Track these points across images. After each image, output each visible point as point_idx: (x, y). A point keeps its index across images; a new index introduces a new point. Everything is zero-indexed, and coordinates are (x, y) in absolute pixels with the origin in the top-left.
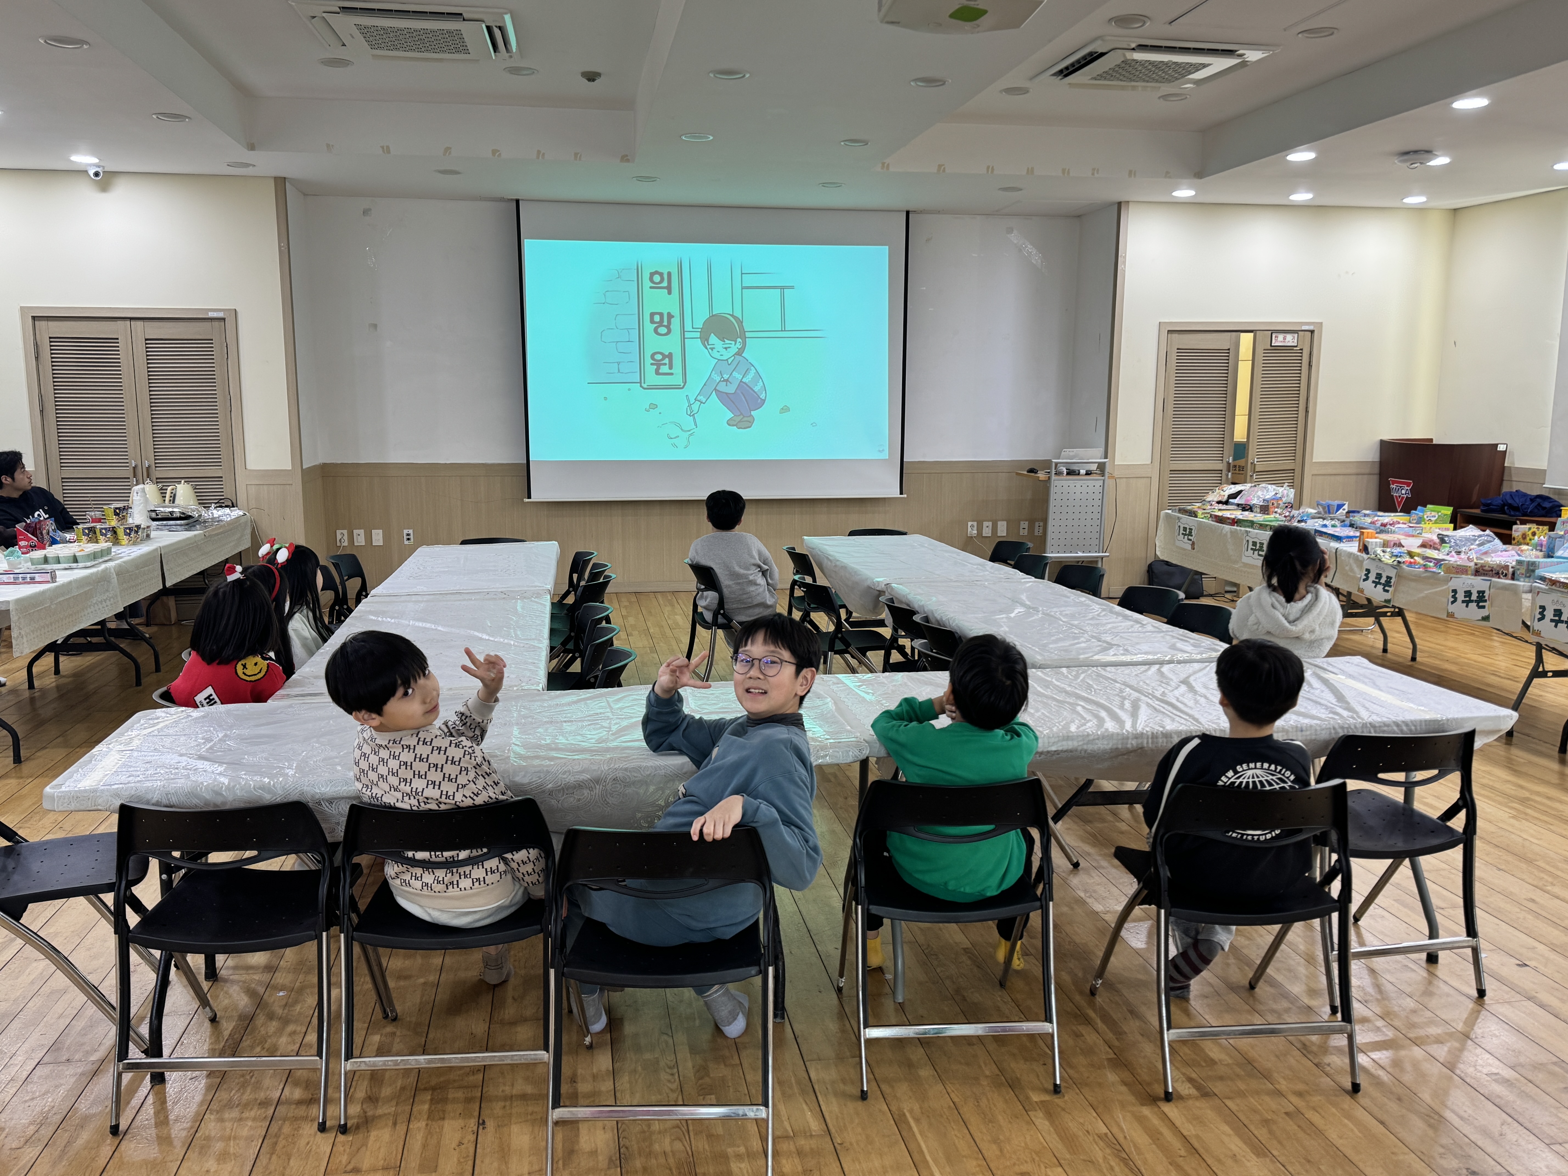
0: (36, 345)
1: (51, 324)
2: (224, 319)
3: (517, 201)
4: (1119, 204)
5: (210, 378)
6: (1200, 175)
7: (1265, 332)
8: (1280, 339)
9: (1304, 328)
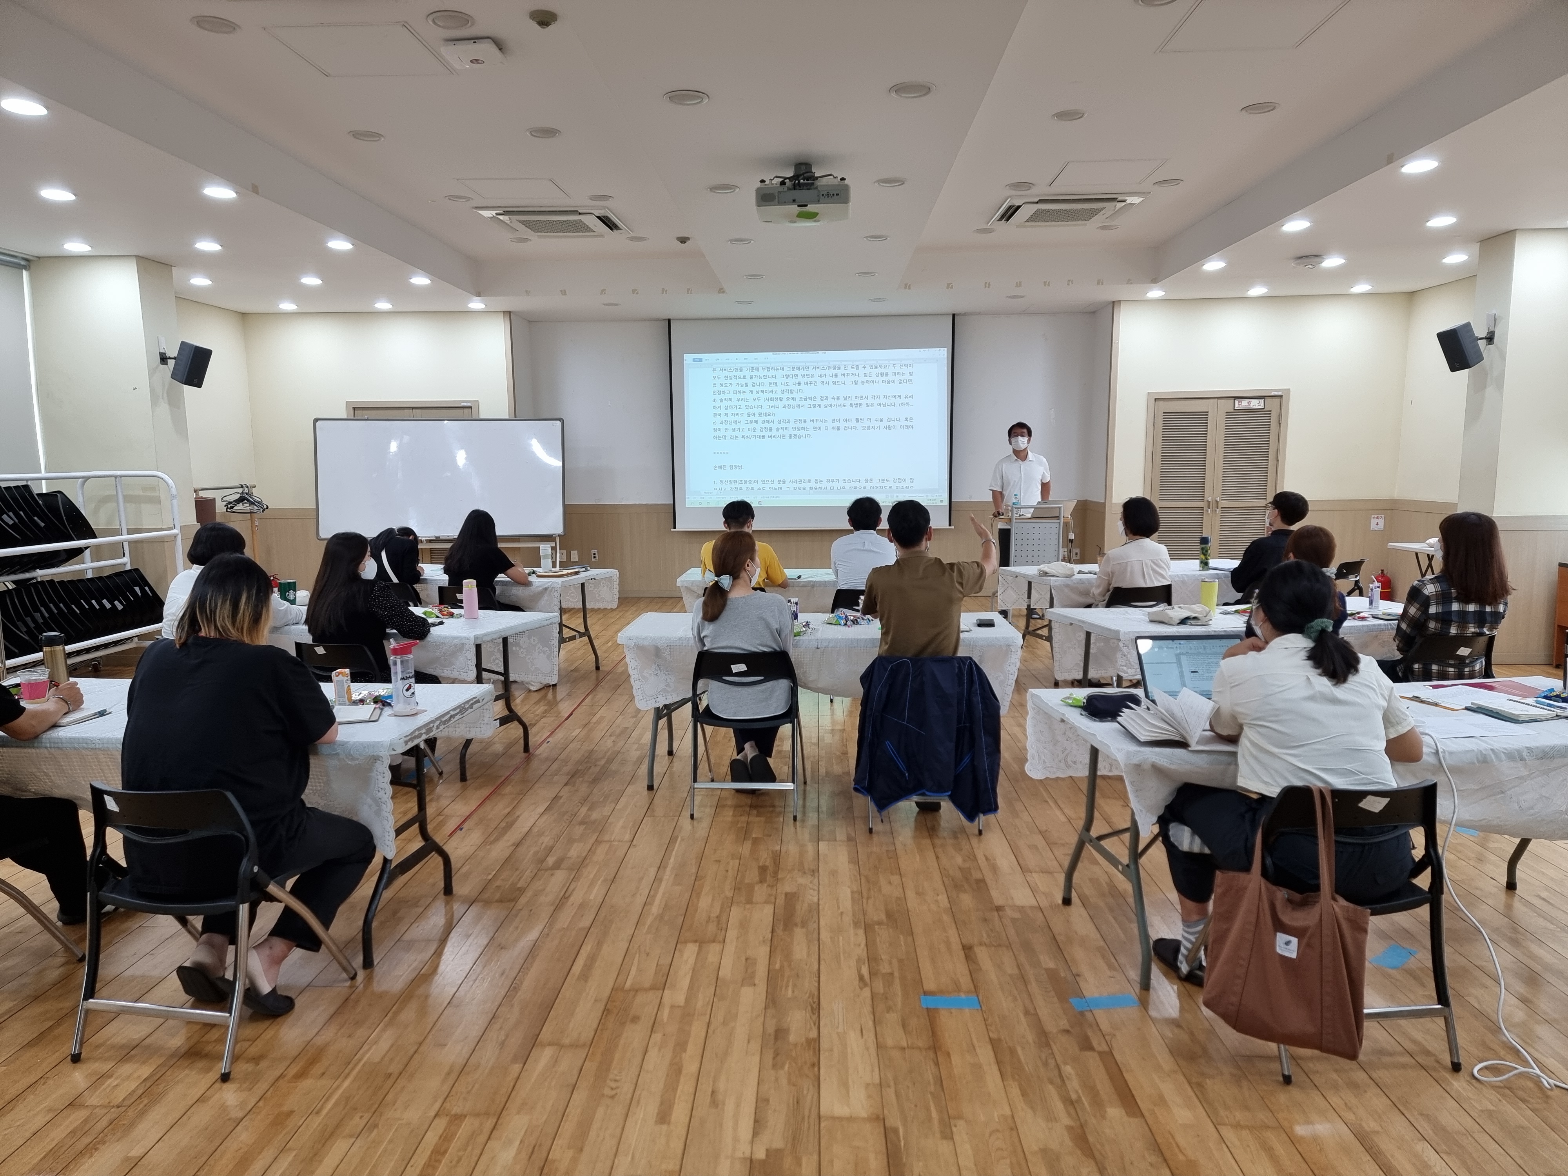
1: (365, 412)
2: (471, 407)
3: (669, 321)
4: (1114, 302)
6: (1155, 280)
7: (1235, 398)
8: (1244, 404)
9: (1273, 394)
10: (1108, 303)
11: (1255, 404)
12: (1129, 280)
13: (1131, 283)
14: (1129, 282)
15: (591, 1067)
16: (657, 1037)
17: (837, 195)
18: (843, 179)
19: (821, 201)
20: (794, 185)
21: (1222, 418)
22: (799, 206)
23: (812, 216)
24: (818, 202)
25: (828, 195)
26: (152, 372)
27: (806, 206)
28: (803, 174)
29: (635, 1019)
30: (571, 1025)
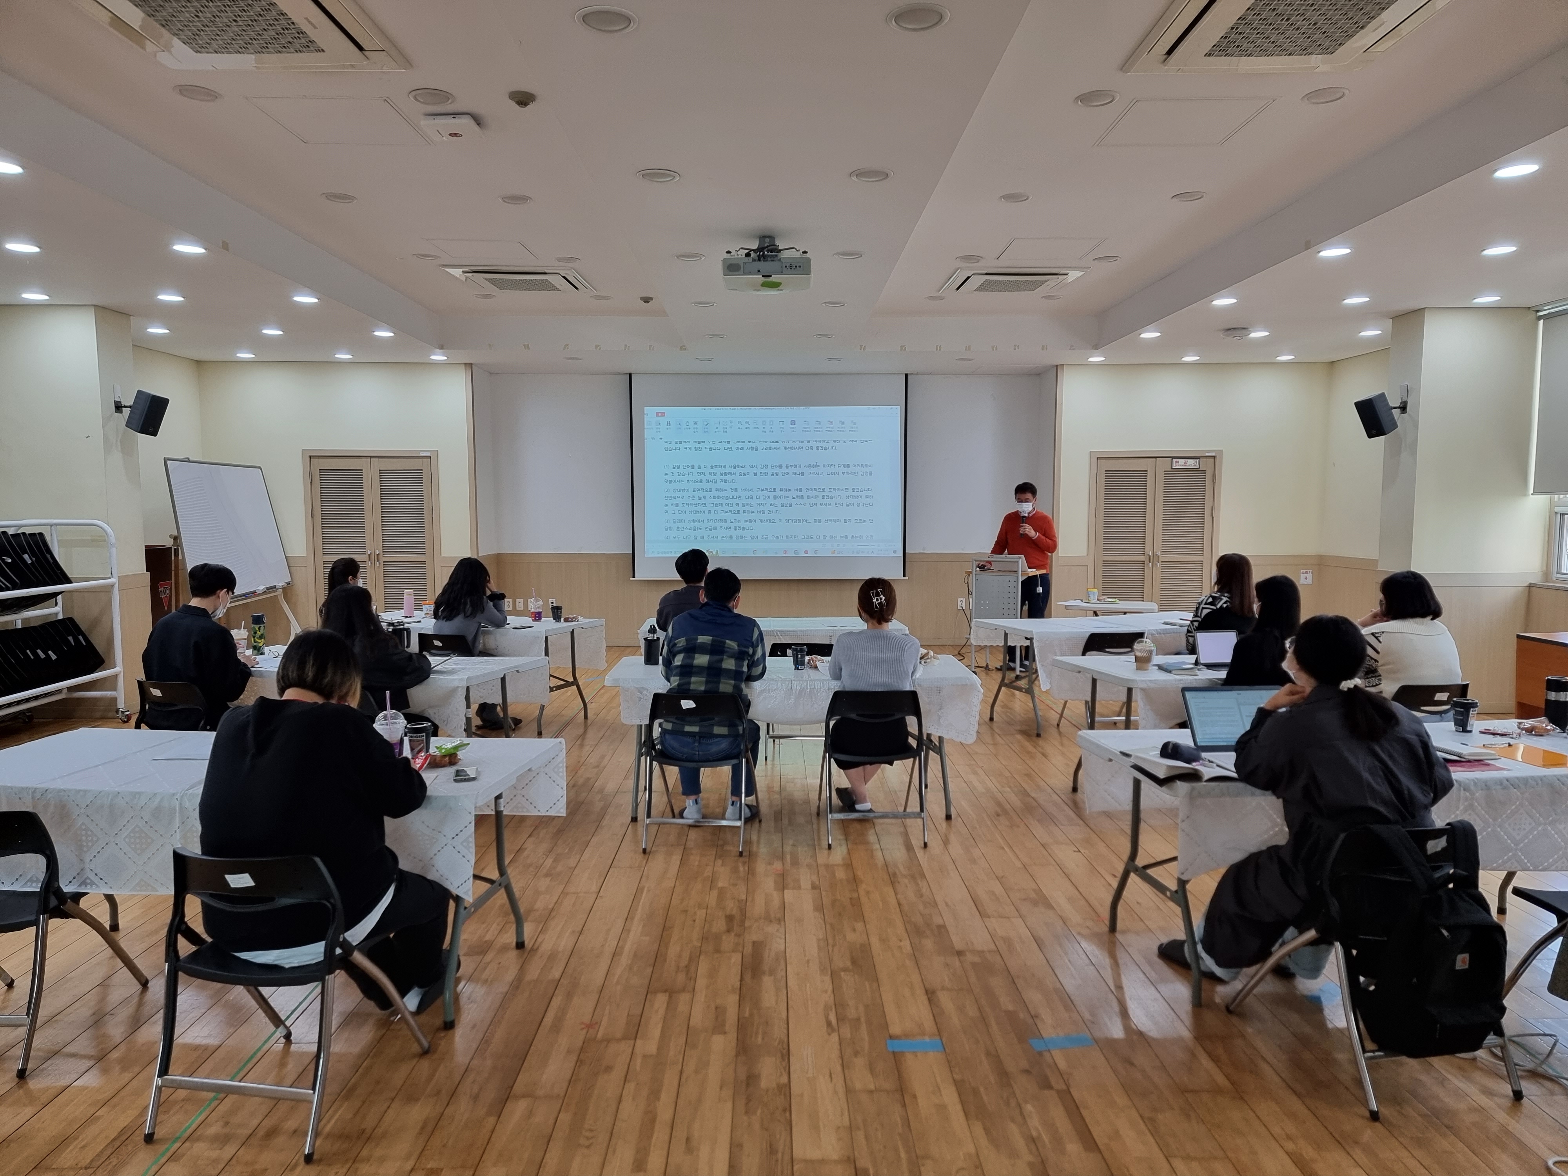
0: (311, 475)
1: (322, 460)
2: (430, 457)
3: (630, 375)
4: (1057, 366)
5: (420, 495)
6: (1096, 347)
7: (1173, 458)
8: (1181, 464)
9: (1207, 454)
10: (1053, 366)
11: (1191, 464)
12: (1072, 346)
13: (1074, 349)
14: (1072, 347)
15: (565, 1118)
16: (631, 1086)
17: (800, 267)
18: (805, 252)
19: (784, 272)
20: (759, 256)
21: (1161, 476)
22: (763, 276)
23: (776, 285)
24: (782, 273)
25: (791, 267)
26: (106, 420)
27: (770, 276)
28: (768, 246)
29: (609, 1069)
30: (545, 1077)
